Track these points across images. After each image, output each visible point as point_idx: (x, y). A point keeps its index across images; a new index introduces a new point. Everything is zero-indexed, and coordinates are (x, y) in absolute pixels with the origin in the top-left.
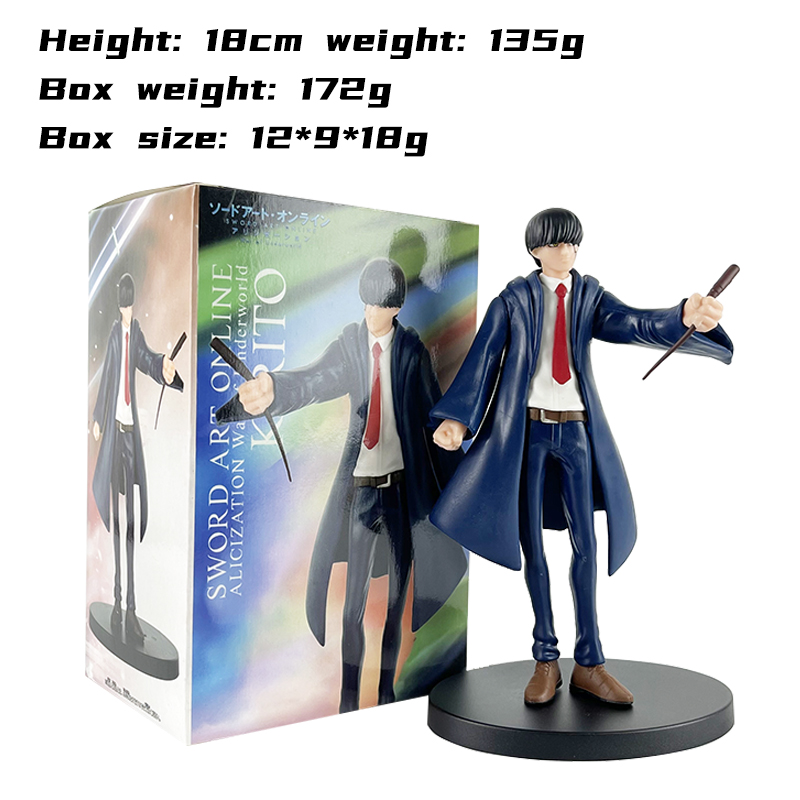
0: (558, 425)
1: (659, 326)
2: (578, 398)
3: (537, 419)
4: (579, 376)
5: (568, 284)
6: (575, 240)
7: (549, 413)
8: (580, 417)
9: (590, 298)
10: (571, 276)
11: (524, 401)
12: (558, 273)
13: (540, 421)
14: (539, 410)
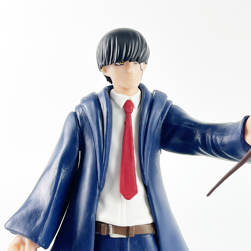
0: (127, 239)
2: (145, 210)
3: (106, 234)
4: (146, 188)
5: (136, 100)
6: (140, 59)
7: (117, 229)
8: (149, 230)
9: (157, 113)
10: (139, 91)
11: (93, 216)
12: (125, 90)
13: (108, 236)
14: (108, 225)
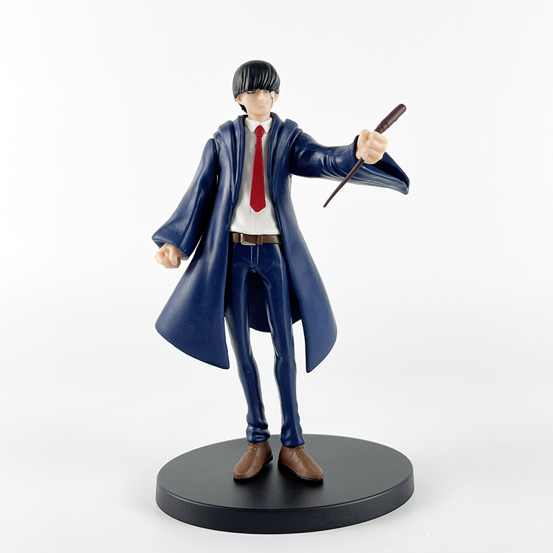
0: (256, 246)
1: (338, 160)
2: (273, 224)
3: (238, 242)
4: (274, 204)
8: (276, 240)
10: (270, 119)
11: (228, 227)
12: (259, 117)
14: (239, 234)
